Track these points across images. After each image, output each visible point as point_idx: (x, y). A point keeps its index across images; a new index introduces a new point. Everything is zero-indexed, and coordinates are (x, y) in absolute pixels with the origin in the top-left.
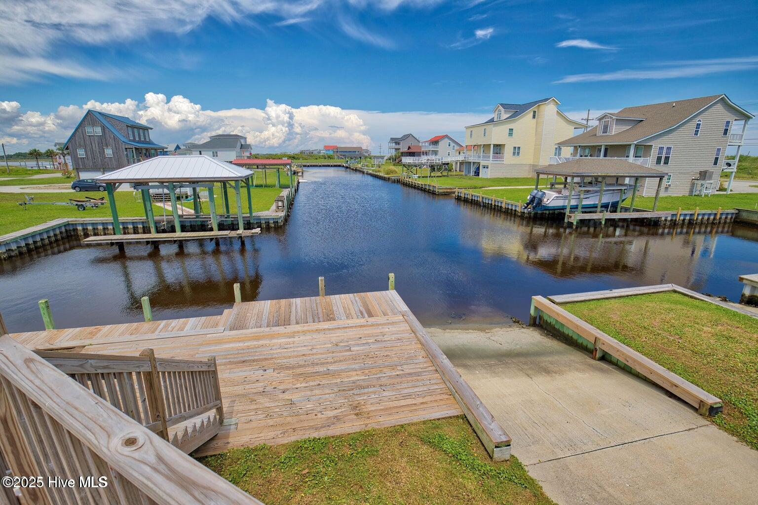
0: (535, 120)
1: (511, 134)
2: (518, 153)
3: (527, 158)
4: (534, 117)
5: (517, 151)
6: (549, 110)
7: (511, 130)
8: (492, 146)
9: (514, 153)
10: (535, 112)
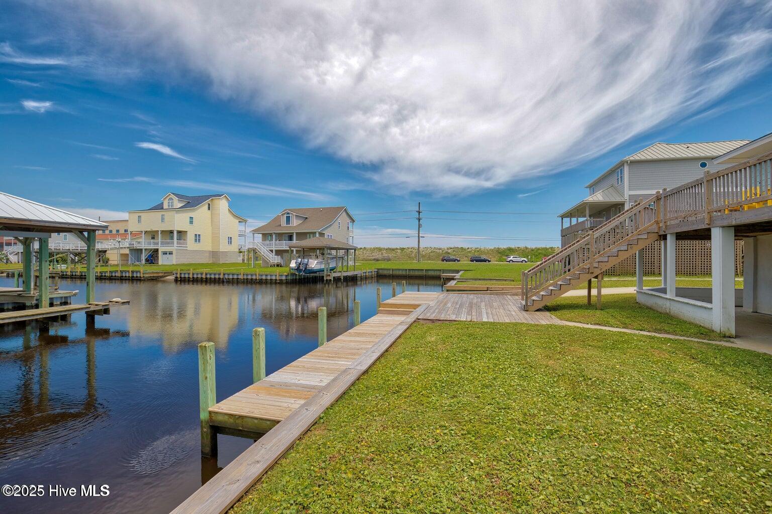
0: (209, 212)
1: (191, 222)
2: (199, 240)
3: (206, 245)
4: (209, 208)
5: (197, 238)
6: (222, 205)
7: (191, 218)
8: (175, 233)
9: (196, 240)
10: (209, 204)
